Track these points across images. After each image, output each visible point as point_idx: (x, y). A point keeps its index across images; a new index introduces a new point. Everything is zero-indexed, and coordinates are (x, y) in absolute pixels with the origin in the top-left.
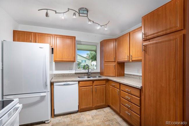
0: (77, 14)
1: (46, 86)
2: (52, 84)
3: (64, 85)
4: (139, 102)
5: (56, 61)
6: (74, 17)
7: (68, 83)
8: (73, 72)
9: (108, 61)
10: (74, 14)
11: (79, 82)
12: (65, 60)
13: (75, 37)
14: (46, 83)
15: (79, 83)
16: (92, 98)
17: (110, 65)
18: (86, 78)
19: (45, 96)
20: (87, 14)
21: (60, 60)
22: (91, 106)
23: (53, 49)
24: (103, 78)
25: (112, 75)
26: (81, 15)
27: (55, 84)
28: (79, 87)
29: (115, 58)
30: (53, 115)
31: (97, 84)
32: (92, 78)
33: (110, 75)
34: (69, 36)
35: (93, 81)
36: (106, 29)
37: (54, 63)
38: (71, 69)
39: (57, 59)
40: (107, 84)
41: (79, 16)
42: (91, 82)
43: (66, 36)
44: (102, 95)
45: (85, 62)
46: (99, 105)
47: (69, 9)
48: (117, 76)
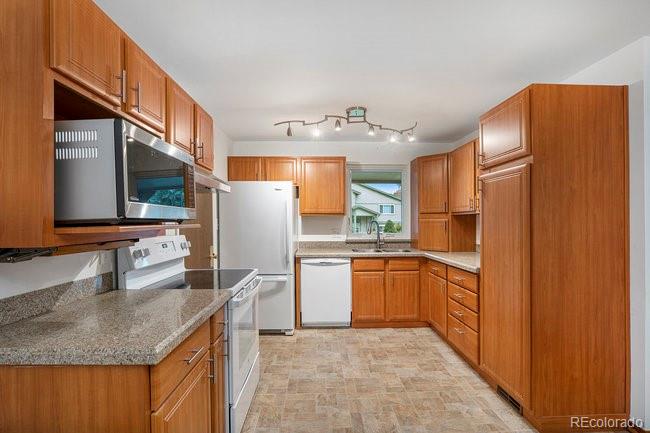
0: (343, 121)
1: (287, 262)
2: (297, 260)
3: (322, 264)
4: (475, 303)
5: (304, 215)
6: (338, 129)
7: (329, 260)
8: (342, 238)
9: (429, 211)
10: (338, 123)
11: (353, 259)
12: (323, 211)
13: (344, 159)
14: (287, 257)
15: (352, 262)
16: (383, 298)
17: (433, 222)
18: (371, 253)
19: (284, 282)
20: (364, 116)
21: (313, 211)
22: (381, 316)
23: (297, 188)
24: (414, 253)
25: (439, 248)
26: (351, 120)
27: (302, 261)
28: (354, 271)
29: (447, 204)
30: (299, 324)
31: (397, 267)
32: (383, 254)
33: (435, 248)
34: (331, 158)
35: (386, 260)
36: (412, 139)
37: (300, 217)
38: (336, 231)
39: (306, 211)
40: (423, 269)
41: (348, 122)
42: (382, 261)
43: (326, 158)
44: (409, 296)
45: (392, 212)
46: (400, 317)
47: (327, 117)
48: (453, 251)
